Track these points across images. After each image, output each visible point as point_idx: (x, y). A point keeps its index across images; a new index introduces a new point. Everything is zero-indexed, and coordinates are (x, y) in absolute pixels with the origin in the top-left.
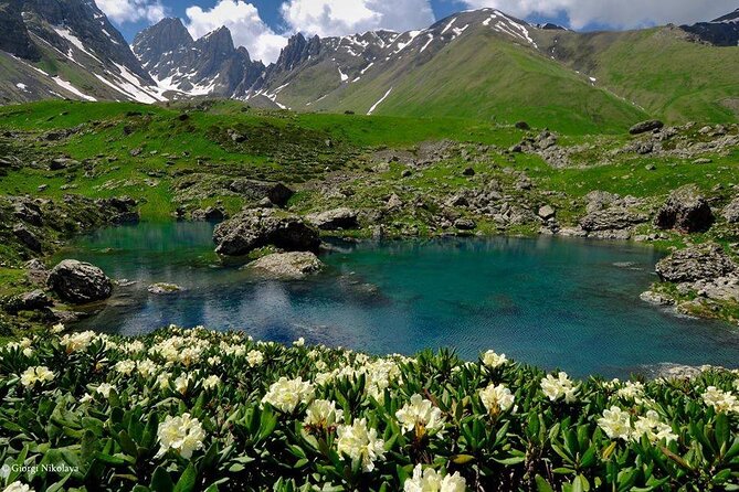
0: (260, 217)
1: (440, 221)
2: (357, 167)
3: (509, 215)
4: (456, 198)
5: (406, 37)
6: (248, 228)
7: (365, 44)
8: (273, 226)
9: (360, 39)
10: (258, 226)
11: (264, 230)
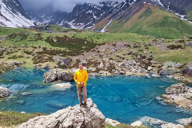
0: (57, 72)
1: (115, 71)
2: (95, 51)
3: (137, 69)
4: (122, 63)
5: (117, 3)
6: (53, 75)
7: (103, 5)
8: (60, 74)
9: (100, 4)
10: (56, 74)
11: (58, 76)
